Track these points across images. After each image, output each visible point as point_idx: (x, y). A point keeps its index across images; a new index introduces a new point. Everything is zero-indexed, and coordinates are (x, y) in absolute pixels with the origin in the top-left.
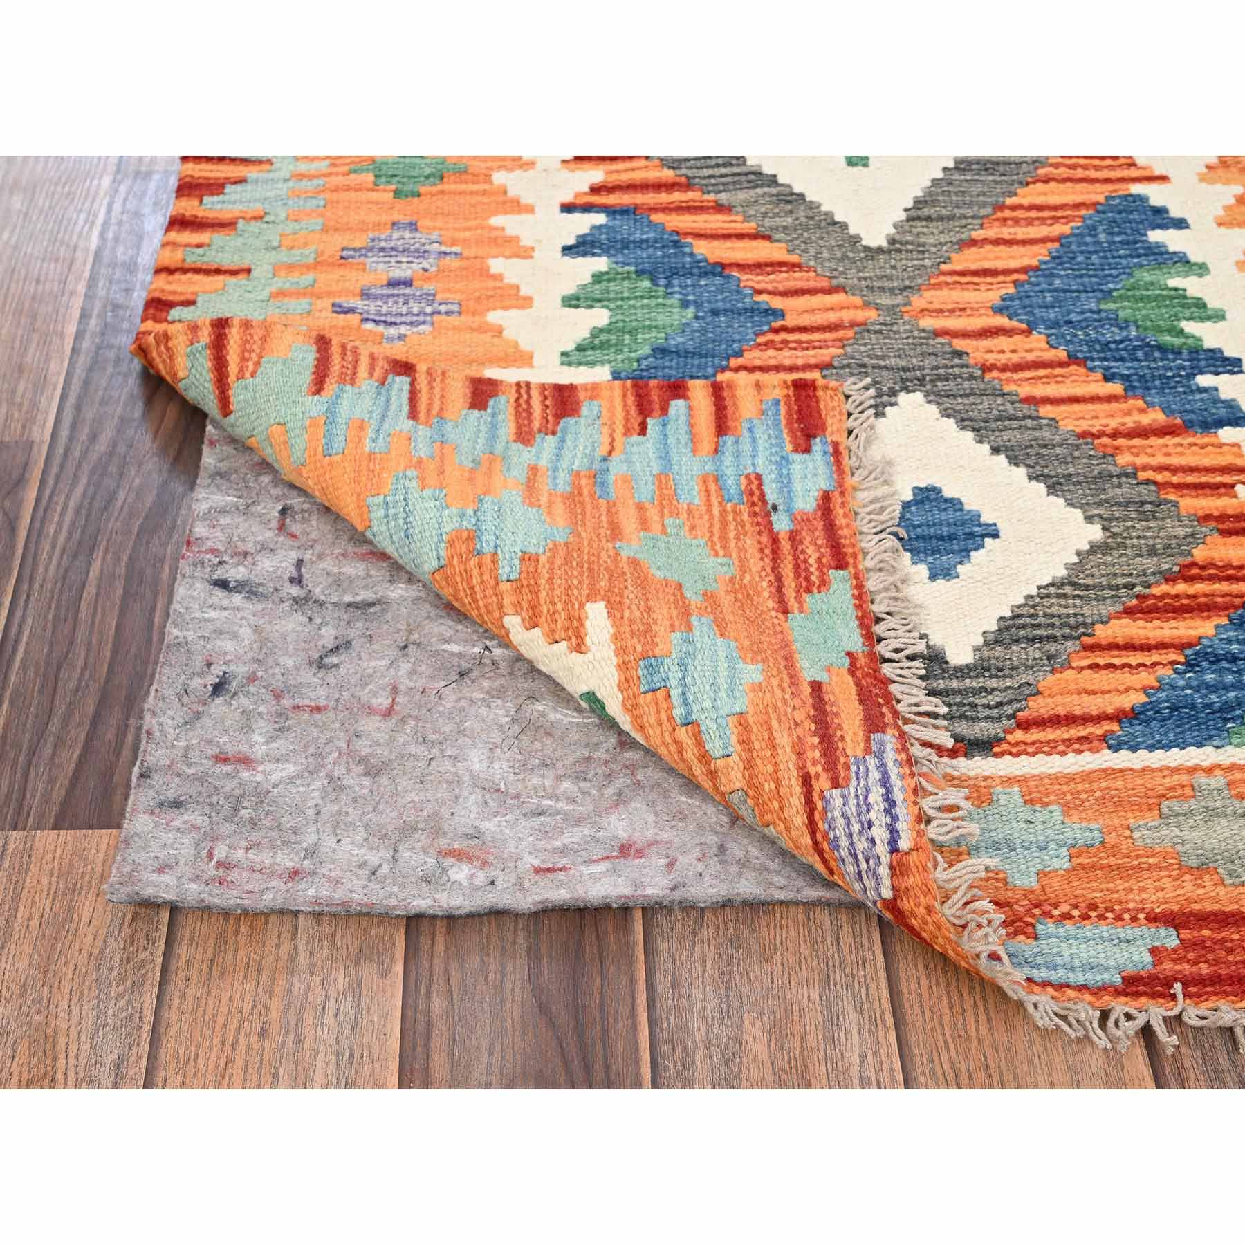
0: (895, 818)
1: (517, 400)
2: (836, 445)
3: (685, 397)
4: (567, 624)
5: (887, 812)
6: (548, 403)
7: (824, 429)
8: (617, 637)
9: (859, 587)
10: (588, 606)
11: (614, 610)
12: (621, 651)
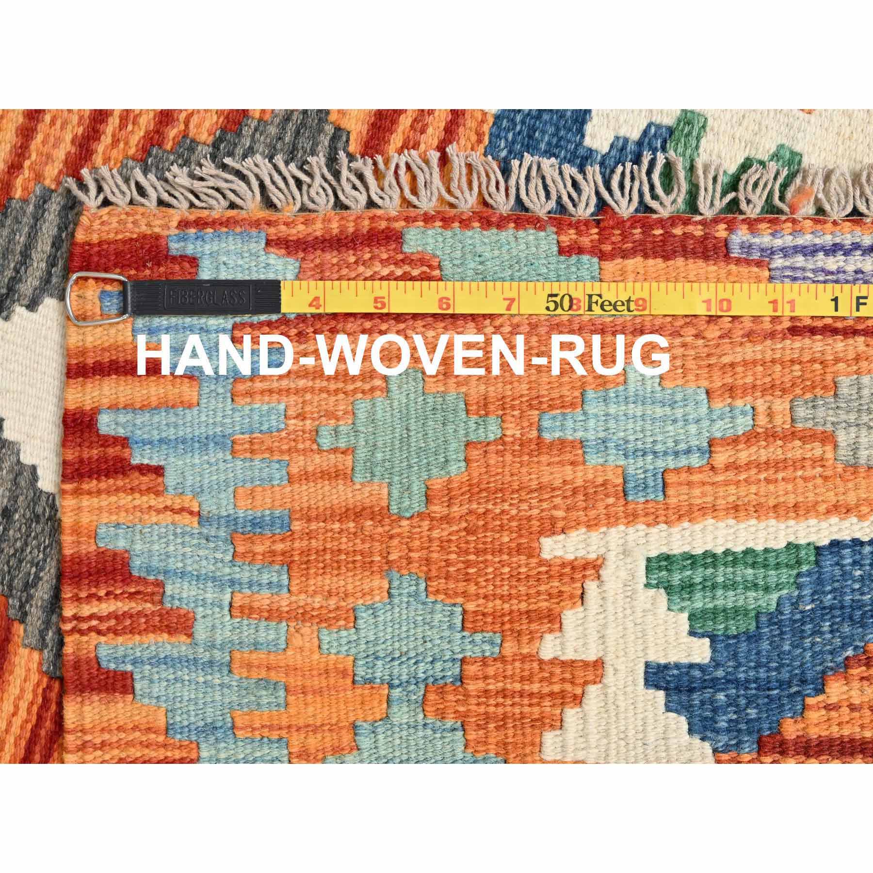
0: (856, 246)
1: (99, 632)
2: (184, 224)
3: (95, 412)
4: (566, 579)
5: (847, 253)
6: (102, 593)
7: (158, 237)
8: (591, 525)
9: (428, 219)
10: (546, 555)
11: (551, 527)
12: (611, 520)
